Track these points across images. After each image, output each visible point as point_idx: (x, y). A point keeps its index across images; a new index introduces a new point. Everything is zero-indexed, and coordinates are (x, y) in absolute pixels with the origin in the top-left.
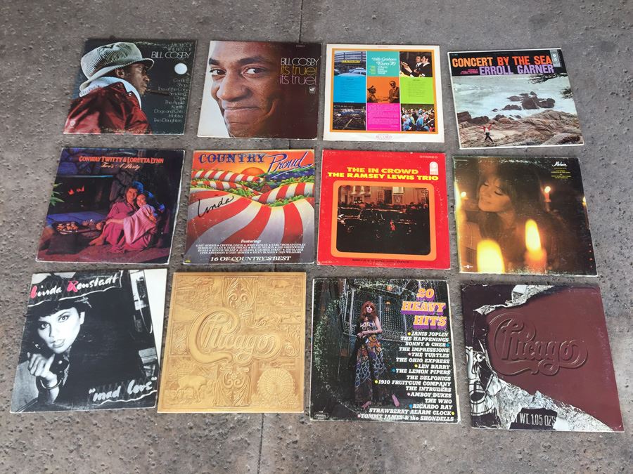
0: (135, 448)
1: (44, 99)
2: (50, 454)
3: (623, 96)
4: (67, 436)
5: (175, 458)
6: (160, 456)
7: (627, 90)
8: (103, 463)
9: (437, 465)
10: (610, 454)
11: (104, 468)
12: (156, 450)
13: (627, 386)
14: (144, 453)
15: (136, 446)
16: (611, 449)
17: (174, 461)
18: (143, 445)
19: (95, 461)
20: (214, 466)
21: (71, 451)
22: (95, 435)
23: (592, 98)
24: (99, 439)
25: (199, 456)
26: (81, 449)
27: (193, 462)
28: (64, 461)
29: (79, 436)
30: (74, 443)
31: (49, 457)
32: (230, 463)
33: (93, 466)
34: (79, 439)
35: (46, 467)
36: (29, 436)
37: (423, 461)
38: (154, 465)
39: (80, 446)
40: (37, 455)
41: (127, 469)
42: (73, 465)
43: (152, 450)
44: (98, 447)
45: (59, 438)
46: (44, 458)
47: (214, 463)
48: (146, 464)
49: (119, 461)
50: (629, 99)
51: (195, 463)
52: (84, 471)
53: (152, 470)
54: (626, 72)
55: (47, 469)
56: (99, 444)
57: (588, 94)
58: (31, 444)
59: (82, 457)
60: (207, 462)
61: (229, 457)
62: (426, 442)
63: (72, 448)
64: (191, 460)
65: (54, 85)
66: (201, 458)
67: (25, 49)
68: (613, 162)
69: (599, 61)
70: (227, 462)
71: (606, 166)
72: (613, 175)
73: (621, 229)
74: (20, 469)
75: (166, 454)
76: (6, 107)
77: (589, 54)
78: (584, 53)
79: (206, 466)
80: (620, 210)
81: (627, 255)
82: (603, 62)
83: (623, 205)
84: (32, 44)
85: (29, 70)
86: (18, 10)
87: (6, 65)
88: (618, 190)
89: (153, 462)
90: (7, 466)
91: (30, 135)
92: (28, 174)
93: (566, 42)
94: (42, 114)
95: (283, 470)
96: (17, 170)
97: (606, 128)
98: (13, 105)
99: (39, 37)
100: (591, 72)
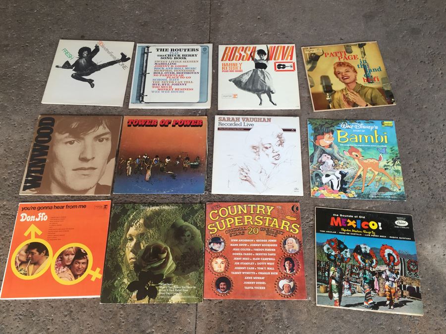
0: (110, 311)
1: (38, 79)
2: (51, 318)
3: (429, 63)
4: (63, 306)
5: (138, 317)
6: (128, 316)
7: (431, 59)
8: (88, 323)
9: (319, 314)
10: (436, 301)
11: (89, 326)
12: (124, 312)
13: (444, 255)
14: (116, 315)
15: (111, 310)
16: (437, 298)
17: (138, 319)
18: (116, 309)
19: (83, 322)
20: (165, 321)
21: (66, 316)
22: (82, 304)
23: (408, 65)
24: (85, 306)
25: (155, 315)
26: (72, 314)
27: (151, 319)
28: (61, 323)
29: (71, 305)
30: (68, 310)
31: (50, 321)
32: (176, 318)
33: (81, 325)
34: (71, 307)
35: (48, 327)
36: (36, 307)
37: (308, 311)
38: (123, 322)
39: (72, 311)
40: (42, 319)
41: (105, 326)
42: (67, 325)
43: (122, 312)
44: (85, 312)
45: (56, 307)
46: (47, 322)
47: (166, 319)
48: (118, 321)
49: (99, 321)
50: (432, 65)
51: (152, 319)
52: (75, 329)
53: (122, 326)
54: (429, 47)
55: (49, 329)
56: (85, 310)
57: (405, 63)
58: (38, 312)
59: (73, 319)
60: (160, 319)
61: (175, 315)
62: (310, 298)
63: (66, 313)
64: (149, 317)
65: (44, 69)
66: (156, 316)
67: (23, 46)
68: (424, 107)
69: (411, 41)
70: (175, 318)
71: (420, 109)
72: (425, 115)
73: (433, 150)
74: (30, 330)
75: (132, 314)
76: (11, 85)
77: (404, 36)
78: (401, 36)
79: (160, 322)
80: (431, 137)
81: (438, 167)
82: (414, 41)
83: (433, 135)
84: (28, 43)
85: (26, 60)
86: (18, 21)
87: (10, 57)
88: (429, 124)
89: (123, 321)
90: (21, 328)
91: (29, 104)
92: (28, 129)
93: (388, 30)
94: (36, 89)
95: (213, 321)
96: (21, 127)
97: (419, 85)
98: (16, 84)
99: (33, 38)
100: (406, 48)
